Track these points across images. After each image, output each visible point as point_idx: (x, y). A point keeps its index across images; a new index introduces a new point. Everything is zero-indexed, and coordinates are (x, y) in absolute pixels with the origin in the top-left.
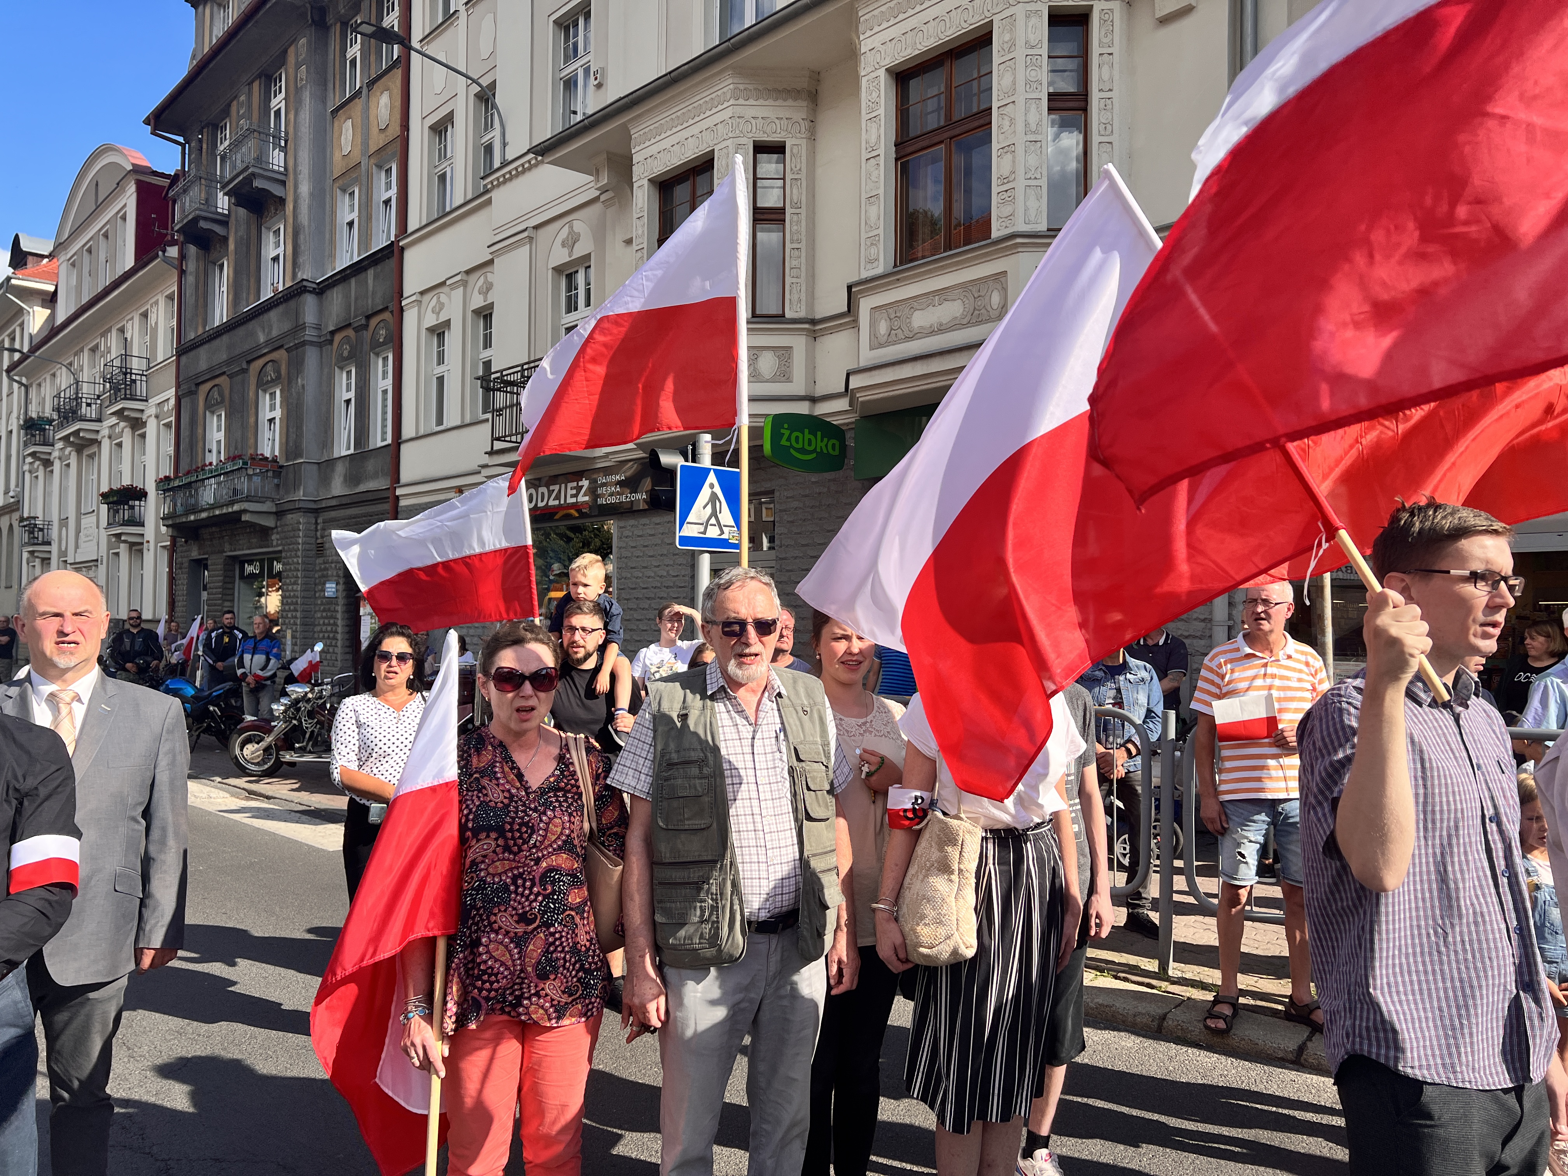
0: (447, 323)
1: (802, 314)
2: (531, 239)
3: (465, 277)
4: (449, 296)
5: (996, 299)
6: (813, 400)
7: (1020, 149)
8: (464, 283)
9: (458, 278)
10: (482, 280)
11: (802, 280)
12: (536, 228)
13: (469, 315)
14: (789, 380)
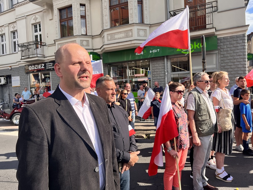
0: (4, 34)
1: (90, 35)
2: (26, 18)
3: (8, 25)
4: (4, 29)
5: (130, 34)
6: (94, 50)
7: (134, 9)
8: (8, 26)
9: (7, 25)
10: (12, 25)
11: (90, 29)
12: (27, 16)
13: (10, 32)
14: (89, 46)
